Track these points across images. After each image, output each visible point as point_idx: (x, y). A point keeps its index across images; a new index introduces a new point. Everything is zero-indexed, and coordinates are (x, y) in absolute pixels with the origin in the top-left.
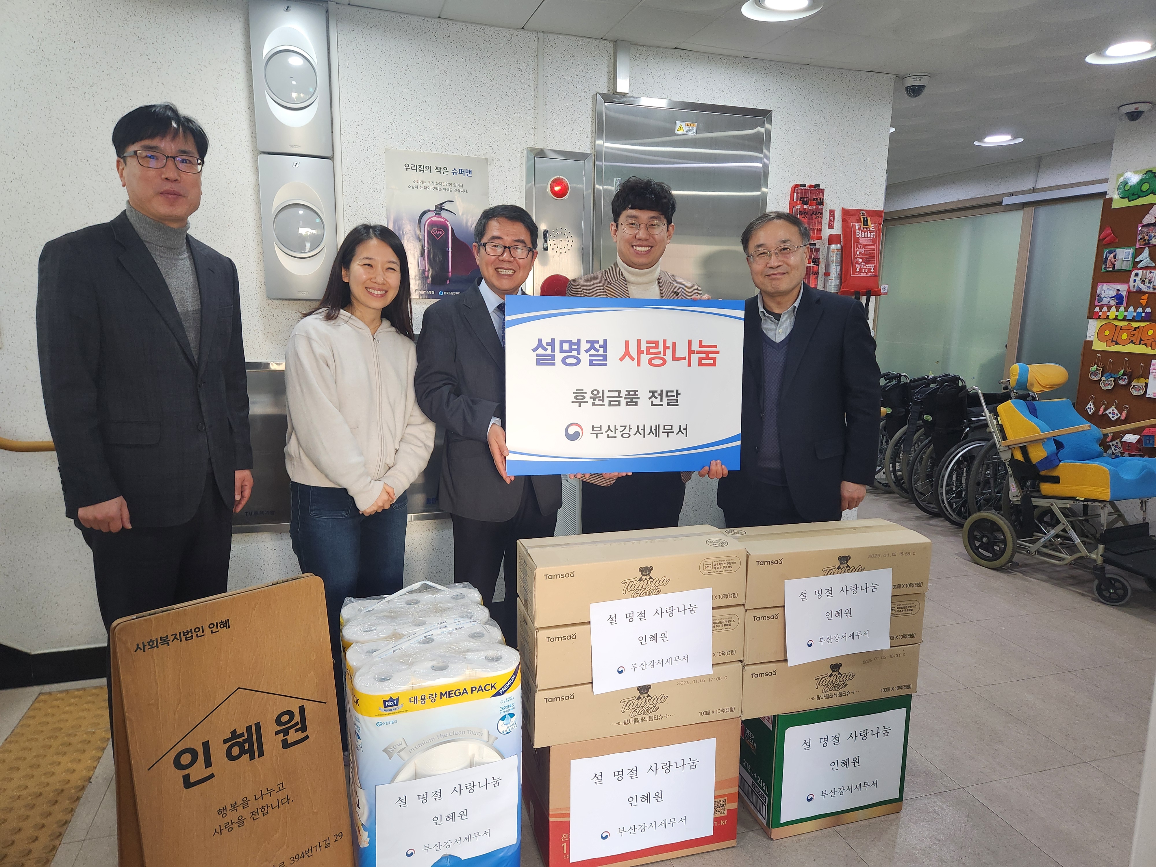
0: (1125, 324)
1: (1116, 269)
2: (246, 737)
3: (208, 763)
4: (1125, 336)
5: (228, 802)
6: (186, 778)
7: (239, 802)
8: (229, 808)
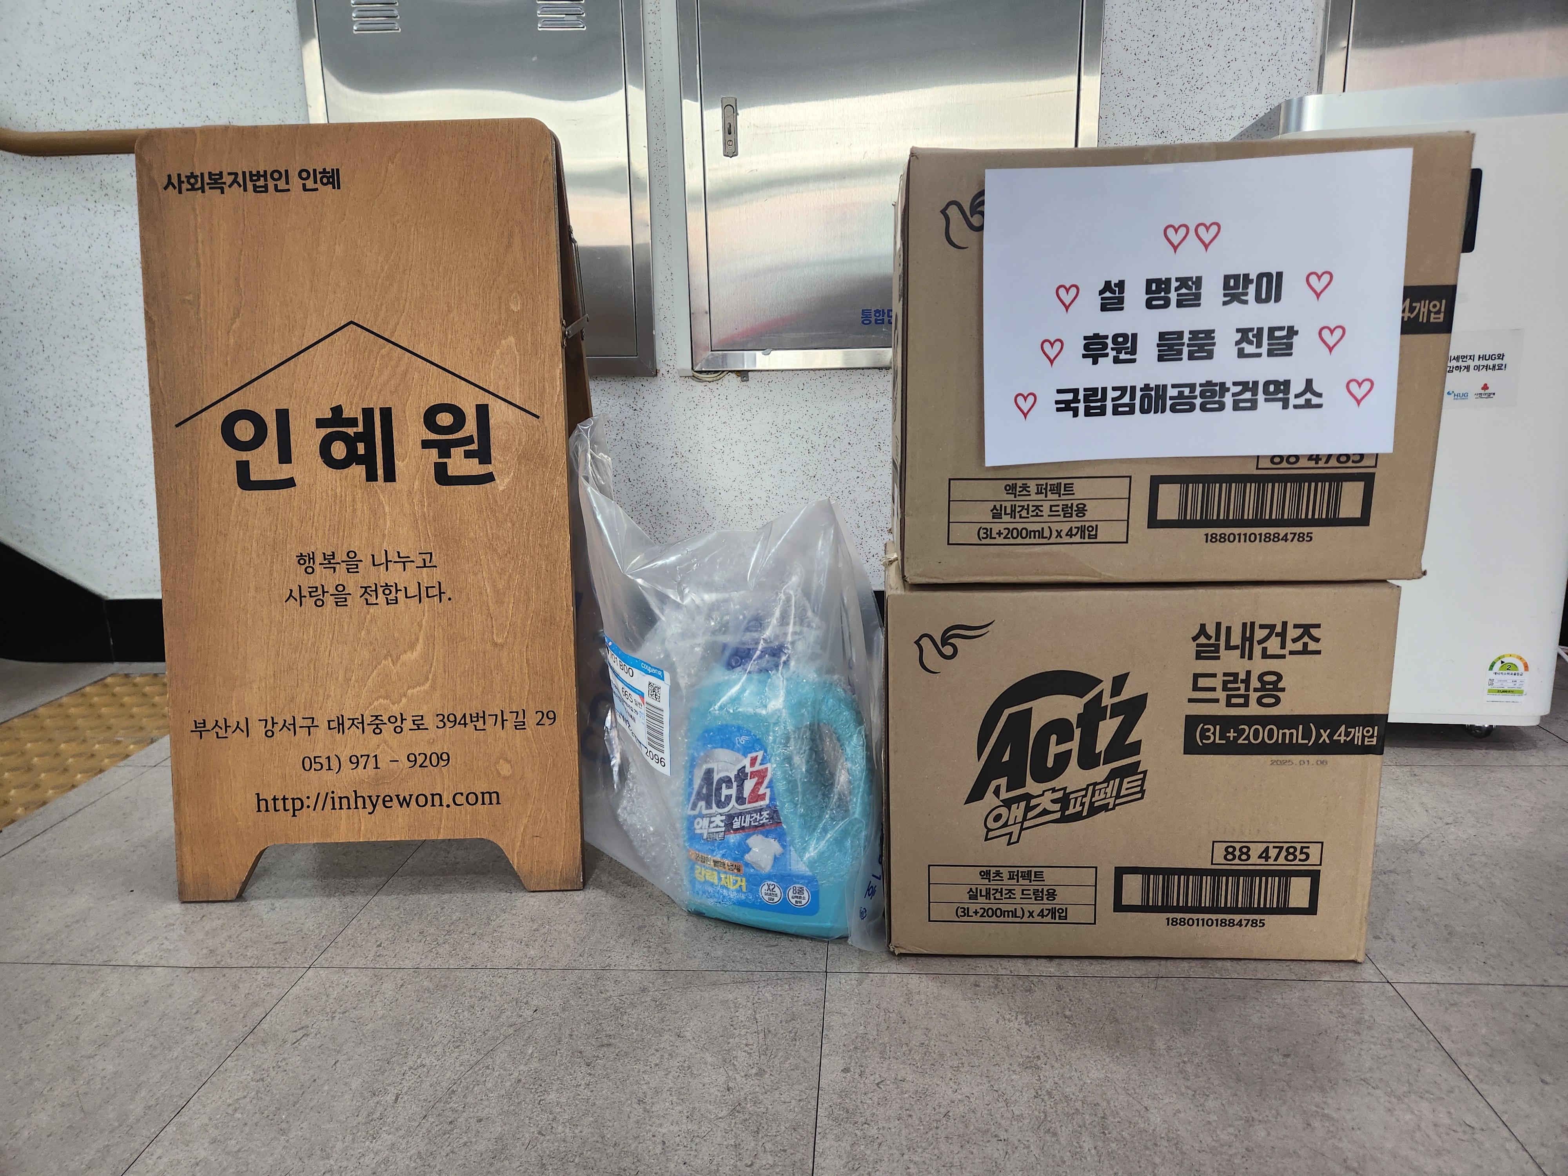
2: (360, 429)
3: (285, 456)
5: (319, 547)
6: (243, 468)
7: (341, 556)
8: (319, 559)
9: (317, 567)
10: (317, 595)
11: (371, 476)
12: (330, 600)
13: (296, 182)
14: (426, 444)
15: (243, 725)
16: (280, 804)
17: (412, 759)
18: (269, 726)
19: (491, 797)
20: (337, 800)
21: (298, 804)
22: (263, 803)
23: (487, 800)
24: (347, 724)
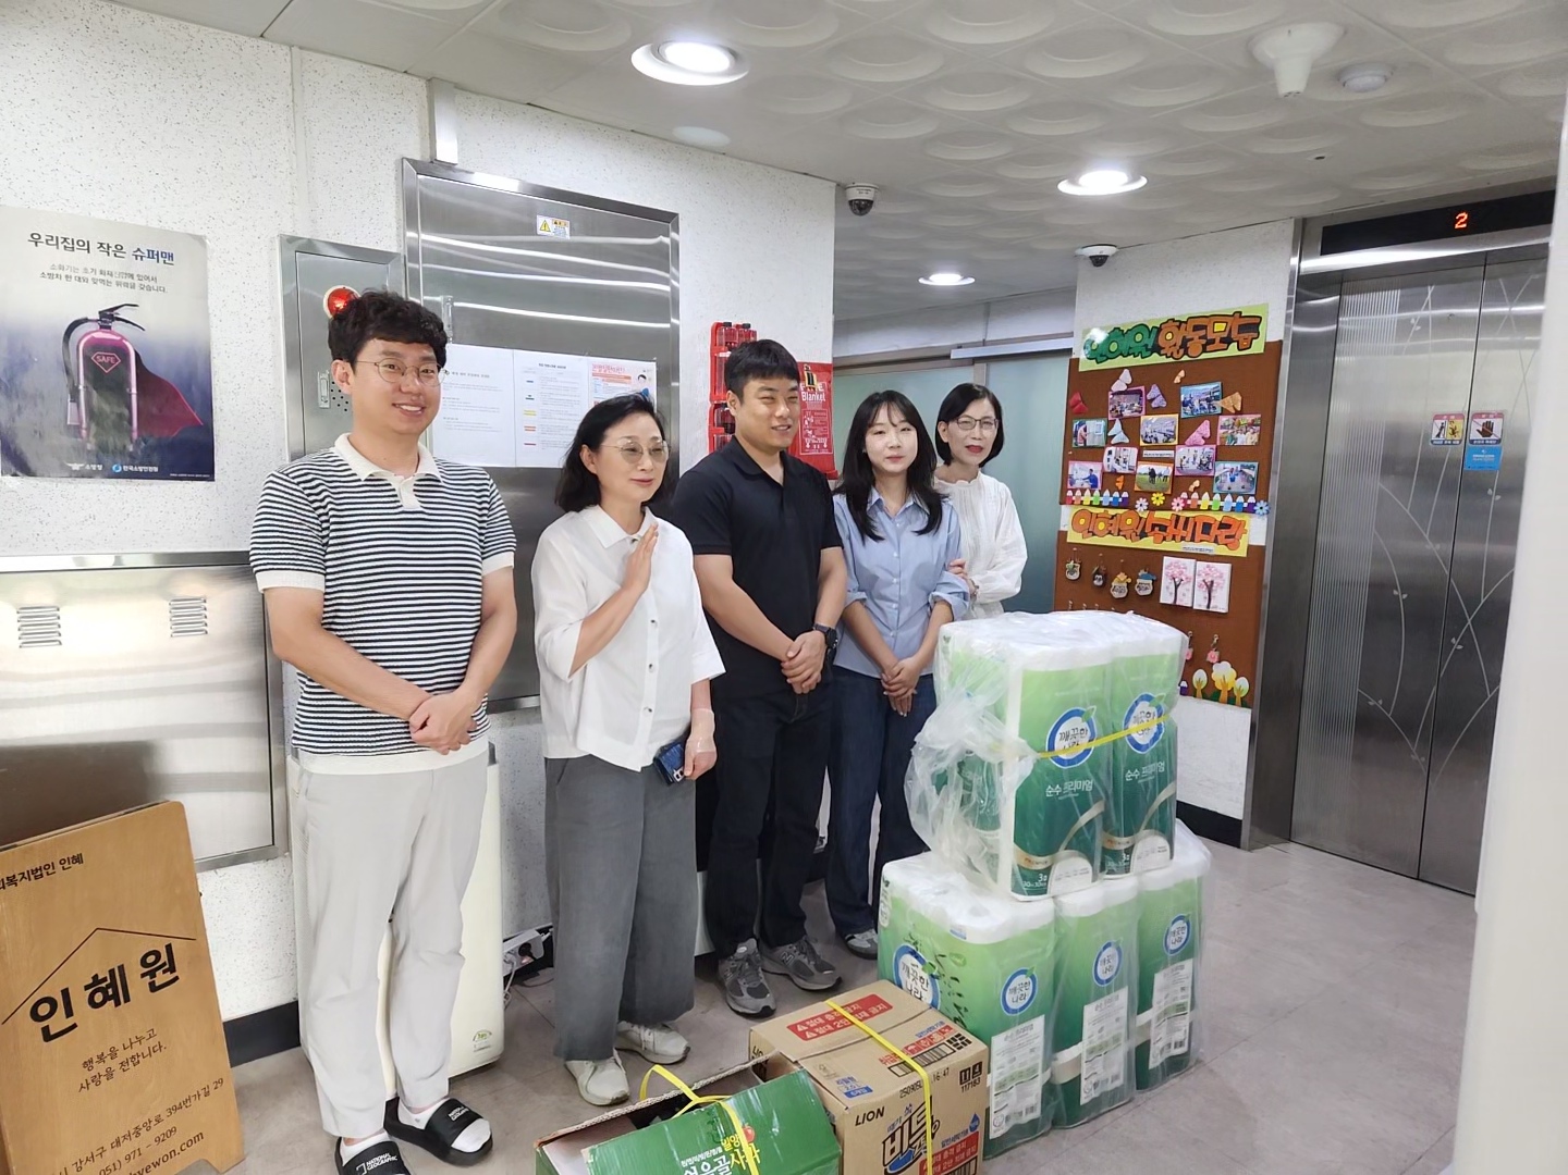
0: (1102, 510)
1: (1088, 444)
2: (109, 981)
3: (69, 1013)
4: (1101, 526)
5: (94, 1054)
6: (45, 1030)
8: (95, 1060)
9: (94, 1065)
10: (96, 1079)
11: (118, 1003)
12: (104, 1079)
13: (58, 867)
14: (143, 975)
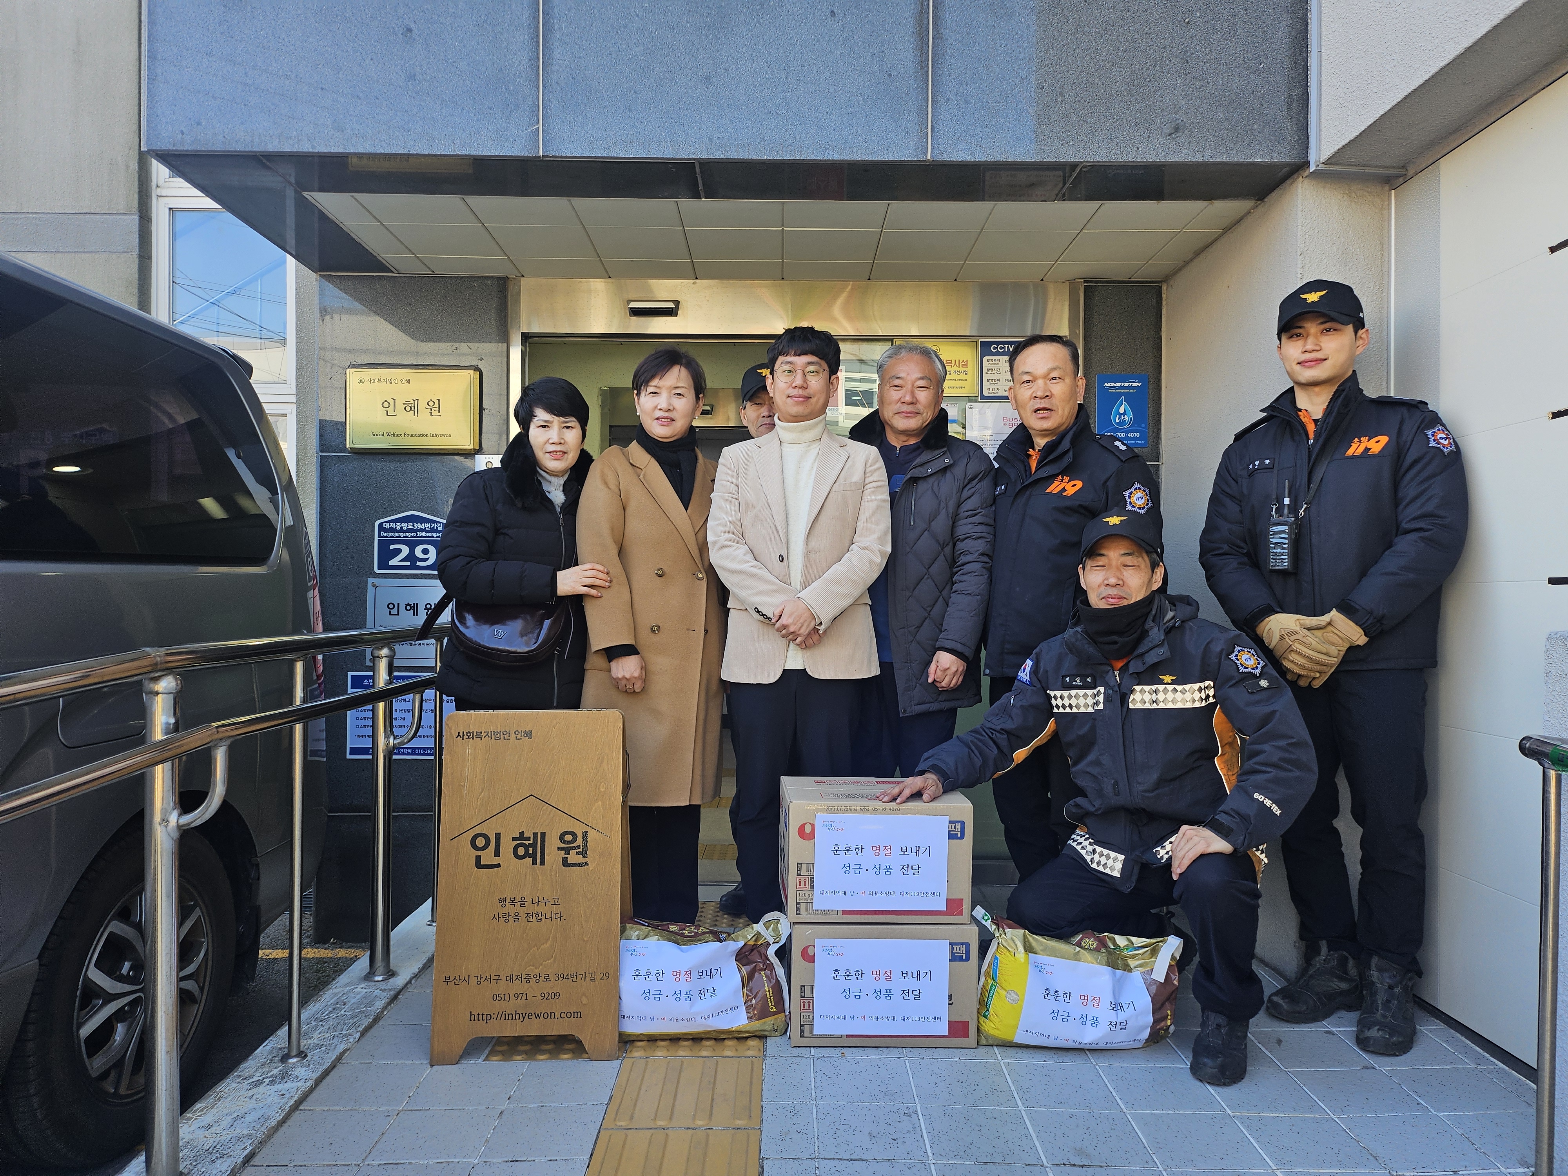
2: (531, 842)
3: (497, 854)
5: (509, 895)
6: (478, 858)
7: (518, 899)
8: (508, 900)
9: (507, 904)
10: (506, 917)
11: (534, 863)
12: (511, 919)
13: (513, 736)
14: (559, 849)
15: (467, 979)
16: (481, 1017)
17: (543, 995)
18: (479, 979)
19: (578, 1014)
20: (507, 1016)
21: (489, 1017)
22: (473, 1016)
23: (575, 1016)
24: (515, 978)
